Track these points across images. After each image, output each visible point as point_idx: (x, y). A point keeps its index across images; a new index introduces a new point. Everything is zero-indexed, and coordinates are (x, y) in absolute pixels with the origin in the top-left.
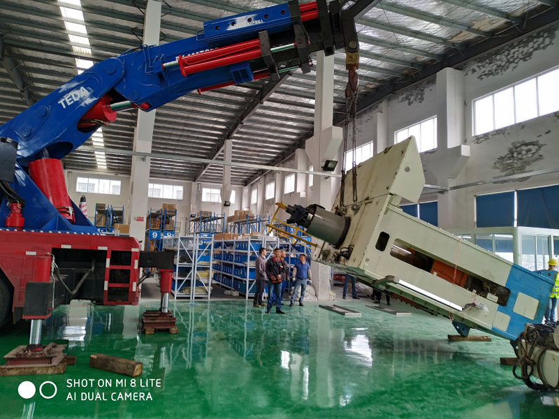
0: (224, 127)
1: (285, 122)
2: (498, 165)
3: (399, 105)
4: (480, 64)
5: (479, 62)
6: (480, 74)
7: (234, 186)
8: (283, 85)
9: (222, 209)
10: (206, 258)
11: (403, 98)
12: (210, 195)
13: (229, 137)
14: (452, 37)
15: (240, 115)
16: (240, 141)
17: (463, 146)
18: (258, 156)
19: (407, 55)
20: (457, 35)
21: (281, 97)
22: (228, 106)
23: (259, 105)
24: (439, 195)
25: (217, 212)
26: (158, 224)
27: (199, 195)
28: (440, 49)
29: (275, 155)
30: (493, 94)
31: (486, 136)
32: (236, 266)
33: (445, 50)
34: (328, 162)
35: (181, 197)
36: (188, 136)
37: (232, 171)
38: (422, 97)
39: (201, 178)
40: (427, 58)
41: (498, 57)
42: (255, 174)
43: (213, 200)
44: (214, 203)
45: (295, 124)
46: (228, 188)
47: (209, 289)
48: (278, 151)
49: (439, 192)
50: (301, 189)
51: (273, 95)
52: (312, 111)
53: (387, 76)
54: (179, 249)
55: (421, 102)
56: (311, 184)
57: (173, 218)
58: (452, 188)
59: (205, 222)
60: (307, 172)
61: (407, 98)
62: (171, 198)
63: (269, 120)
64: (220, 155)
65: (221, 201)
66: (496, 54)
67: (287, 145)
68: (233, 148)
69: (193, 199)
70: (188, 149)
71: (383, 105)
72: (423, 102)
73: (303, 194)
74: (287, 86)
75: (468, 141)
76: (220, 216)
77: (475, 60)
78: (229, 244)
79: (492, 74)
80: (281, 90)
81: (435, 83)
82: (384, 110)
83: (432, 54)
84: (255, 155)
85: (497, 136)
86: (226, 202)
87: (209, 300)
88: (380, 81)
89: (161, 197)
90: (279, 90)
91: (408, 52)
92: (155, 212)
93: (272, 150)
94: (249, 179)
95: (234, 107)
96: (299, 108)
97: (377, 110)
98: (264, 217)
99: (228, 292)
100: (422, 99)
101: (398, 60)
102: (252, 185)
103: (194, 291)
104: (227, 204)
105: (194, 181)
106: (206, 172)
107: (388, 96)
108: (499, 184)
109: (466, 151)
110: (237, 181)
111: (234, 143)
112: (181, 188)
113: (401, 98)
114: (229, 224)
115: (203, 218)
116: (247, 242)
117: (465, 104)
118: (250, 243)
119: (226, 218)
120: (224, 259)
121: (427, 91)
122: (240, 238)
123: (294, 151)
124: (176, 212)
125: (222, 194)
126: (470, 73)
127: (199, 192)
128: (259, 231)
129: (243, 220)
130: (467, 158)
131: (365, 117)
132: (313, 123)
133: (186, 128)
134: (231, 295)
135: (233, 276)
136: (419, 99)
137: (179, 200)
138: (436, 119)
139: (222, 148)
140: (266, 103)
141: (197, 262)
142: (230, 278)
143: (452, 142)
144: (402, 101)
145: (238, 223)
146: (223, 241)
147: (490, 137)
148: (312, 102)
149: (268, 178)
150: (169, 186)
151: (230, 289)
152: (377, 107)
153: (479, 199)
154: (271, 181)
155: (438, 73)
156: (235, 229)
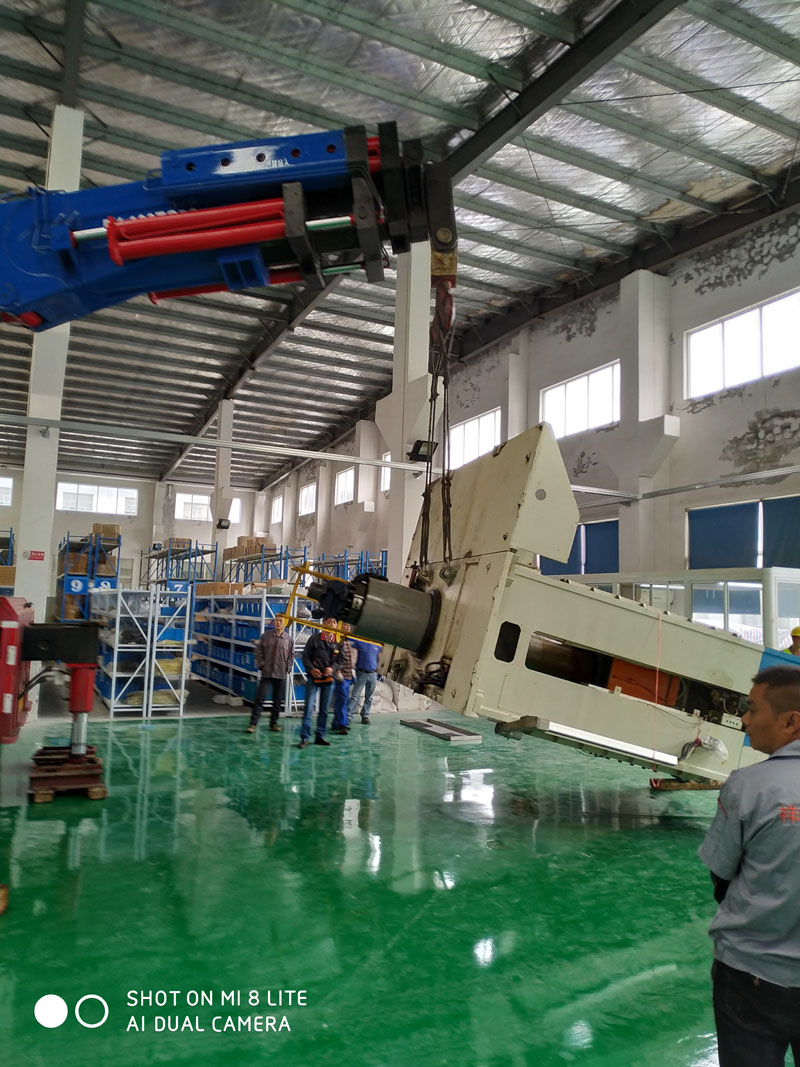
0: (216, 376)
1: (336, 369)
2: (729, 453)
3: (549, 340)
4: (700, 265)
5: (698, 261)
6: (700, 282)
7: (236, 489)
8: (332, 296)
9: (214, 533)
10: (176, 633)
11: (557, 328)
12: (191, 506)
13: (227, 394)
14: (652, 212)
15: (248, 352)
16: (250, 404)
17: (667, 417)
18: (285, 433)
19: (567, 243)
20: (660, 208)
21: (328, 319)
22: (227, 334)
23: (286, 333)
24: (623, 509)
25: (204, 541)
26: (83, 563)
27: (170, 507)
28: (627, 234)
29: (316, 432)
30: (722, 322)
31: (708, 400)
32: (239, 648)
33: (637, 236)
34: (418, 444)
35: (134, 511)
36: (148, 393)
37: (233, 462)
38: (592, 324)
39: (174, 474)
40: (603, 251)
41: (733, 253)
42: (280, 467)
43: (196, 517)
44: (200, 523)
45: (354, 373)
46: (225, 494)
47: (182, 694)
48: (322, 424)
49: (621, 503)
50: (366, 497)
51: (313, 316)
52: (389, 348)
53: (527, 285)
54: (119, 616)
55: (590, 335)
56: (386, 485)
57: (115, 552)
58: (646, 496)
59: (178, 559)
60: (379, 463)
61: (565, 327)
62: (113, 512)
63: (306, 363)
64: (210, 431)
65: (211, 519)
66: (730, 246)
67: (340, 413)
68: (236, 417)
69: (158, 516)
70: (147, 418)
71: (521, 340)
72: (594, 334)
73: (369, 507)
74: (339, 297)
75: (675, 408)
76: (209, 548)
77: (691, 257)
78: (224, 604)
79: (721, 284)
80: (327, 305)
81: (616, 300)
82: (522, 351)
83: (613, 244)
84: (278, 431)
85: (728, 399)
86: (221, 521)
87: (182, 715)
88: (516, 294)
89: (94, 511)
90: (322, 304)
91: (569, 238)
92: (78, 540)
93: (313, 421)
94: (268, 477)
95: (238, 336)
96: (363, 341)
97: (508, 349)
98: (295, 550)
99: (220, 699)
100: (592, 329)
101: (550, 254)
102: (273, 488)
103: (150, 699)
104: (223, 524)
105: (160, 479)
106: (183, 463)
107: (530, 322)
108: (731, 489)
109: (672, 426)
110: (243, 481)
111: (238, 407)
112: (134, 493)
113: (553, 327)
114: (228, 562)
115: (175, 553)
116: (260, 600)
117: (671, 339)
118: (265, 603)
119: (220, 552)
120: (214, 634)
121: (601, 314)
122: (247, 592)
123: (353, 425)
124: (119, 541)
125: (213, 506)
126: (681, 281)
127: (169, 501)
128: (285, 578)
129: (254, 555)
130: (673, 439)
131: (487, 362)
132: (389, 371)
133: (143, 377)
134: (227, 704)
135: (232, 666)
136: (587, 329)
137: (130, 517)
138: (618, 367)
139: (215, 417)
140: (299, 331)
141: (155, 642)
142: (225, 670)
143: (648, 410)
144: (555, 333)
145: (246, 562)
146: (212, 597)
147: (716, 401)
148: (389, 331)
149: (303, 476)
150: (110, 489)
151: (225, 693)
152: (509, 343)
153: (693, 515)
154: (309, 481)
155: (622, 280)
156: (238, 573)
